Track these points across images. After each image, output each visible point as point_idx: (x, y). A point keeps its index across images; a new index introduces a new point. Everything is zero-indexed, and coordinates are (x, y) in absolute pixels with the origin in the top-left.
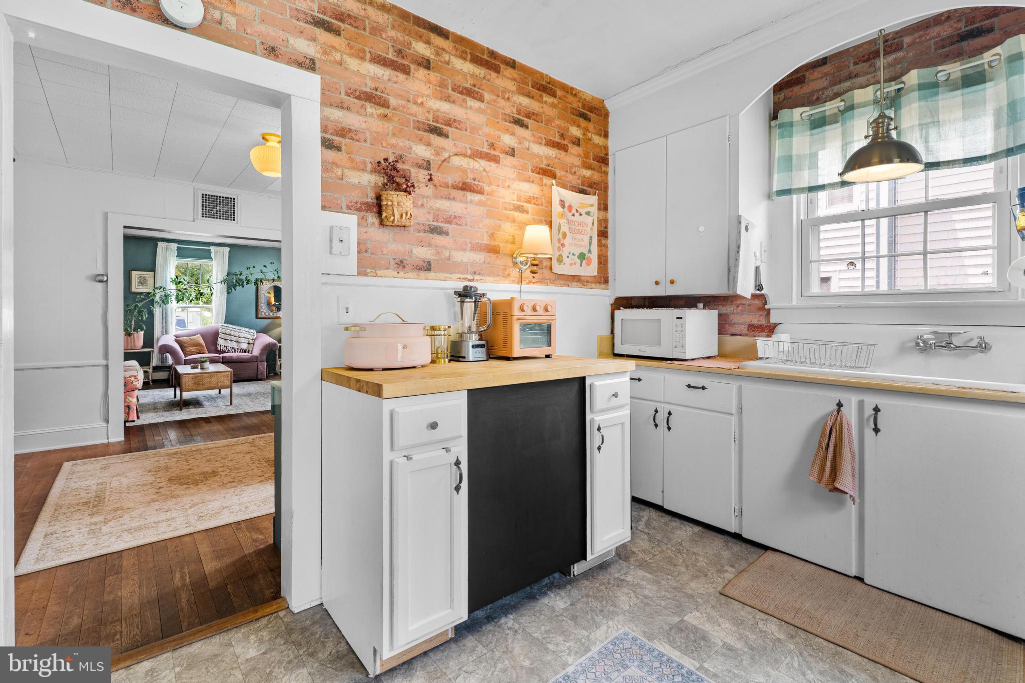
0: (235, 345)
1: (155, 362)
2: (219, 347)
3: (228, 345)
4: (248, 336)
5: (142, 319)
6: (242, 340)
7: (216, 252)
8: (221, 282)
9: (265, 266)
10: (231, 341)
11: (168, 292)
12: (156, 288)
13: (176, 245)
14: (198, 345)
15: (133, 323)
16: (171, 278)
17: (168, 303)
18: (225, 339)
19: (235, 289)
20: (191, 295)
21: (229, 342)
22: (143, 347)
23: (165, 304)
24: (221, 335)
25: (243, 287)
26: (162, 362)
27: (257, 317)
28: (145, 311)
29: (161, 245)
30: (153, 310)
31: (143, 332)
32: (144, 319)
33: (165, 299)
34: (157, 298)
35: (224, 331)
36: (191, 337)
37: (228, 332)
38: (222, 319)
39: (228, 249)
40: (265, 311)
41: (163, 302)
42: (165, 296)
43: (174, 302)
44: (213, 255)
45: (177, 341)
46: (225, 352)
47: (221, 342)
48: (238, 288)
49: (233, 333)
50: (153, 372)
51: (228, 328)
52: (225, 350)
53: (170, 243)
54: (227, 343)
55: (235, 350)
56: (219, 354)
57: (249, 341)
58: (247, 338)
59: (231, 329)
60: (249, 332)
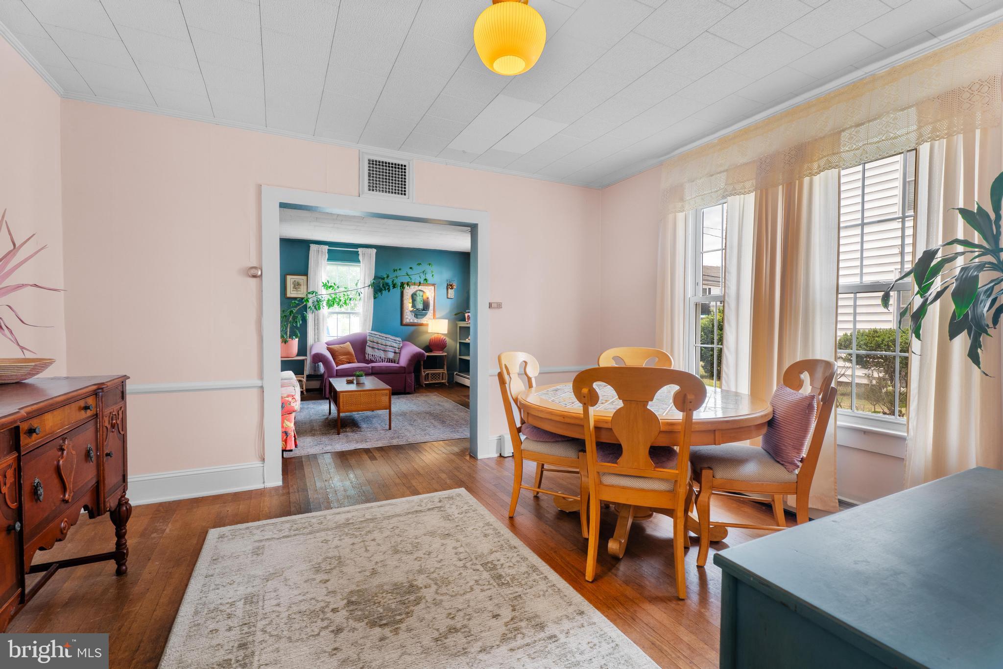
0: (382, 354)
1: (307, 371)
2: (367, 356)
3: (376, 354)
4: (395, 345)
5: (297, 325)
6: (388, 349)
7: (364, 254)
8: (369, 286)
9: (411, 268)
10: (378, 349)
11: (319, 297)
12: (309, 293)
13: (327, 247)
14: (348, 353)
15: (288, 330)
16: (323, 283)
17: (319, 308)
18: (373, 348)
19: (382, 294)
20: (340, 300)
22: (298, 355)
23: (317, 310)
24: (369, 343)
25: (389, 291)
26: (315, 371)
27: (402, 324)
28: (299, 317)
29: (313, 247)
30: (306, 316)
31: (297, 339)
32: (298, 325)
33: (317, 306)
34: (310, 304)
35: (372, 339)
36: (342, 345)
37: (375, 340)
38: (369, 325)
39: (374, 251)
40: (409, 318)
41: (315, 308)
42: (317, 301)
43: (326, 307)
44: (361, 258)
45: (329, 349)
46: (372, 362)
47: (369, 350)
48: (384, 292)
49: (380, 341)
50: (307, 380)
51: (375, 335)
52: (373, 359)
53: (322, 246)
54: (375, 351)
55: (382, 359)
56: (368, 364)
57: (395, 350)
58: (393, 347)
59: (379, 337)
60: (395, 340)
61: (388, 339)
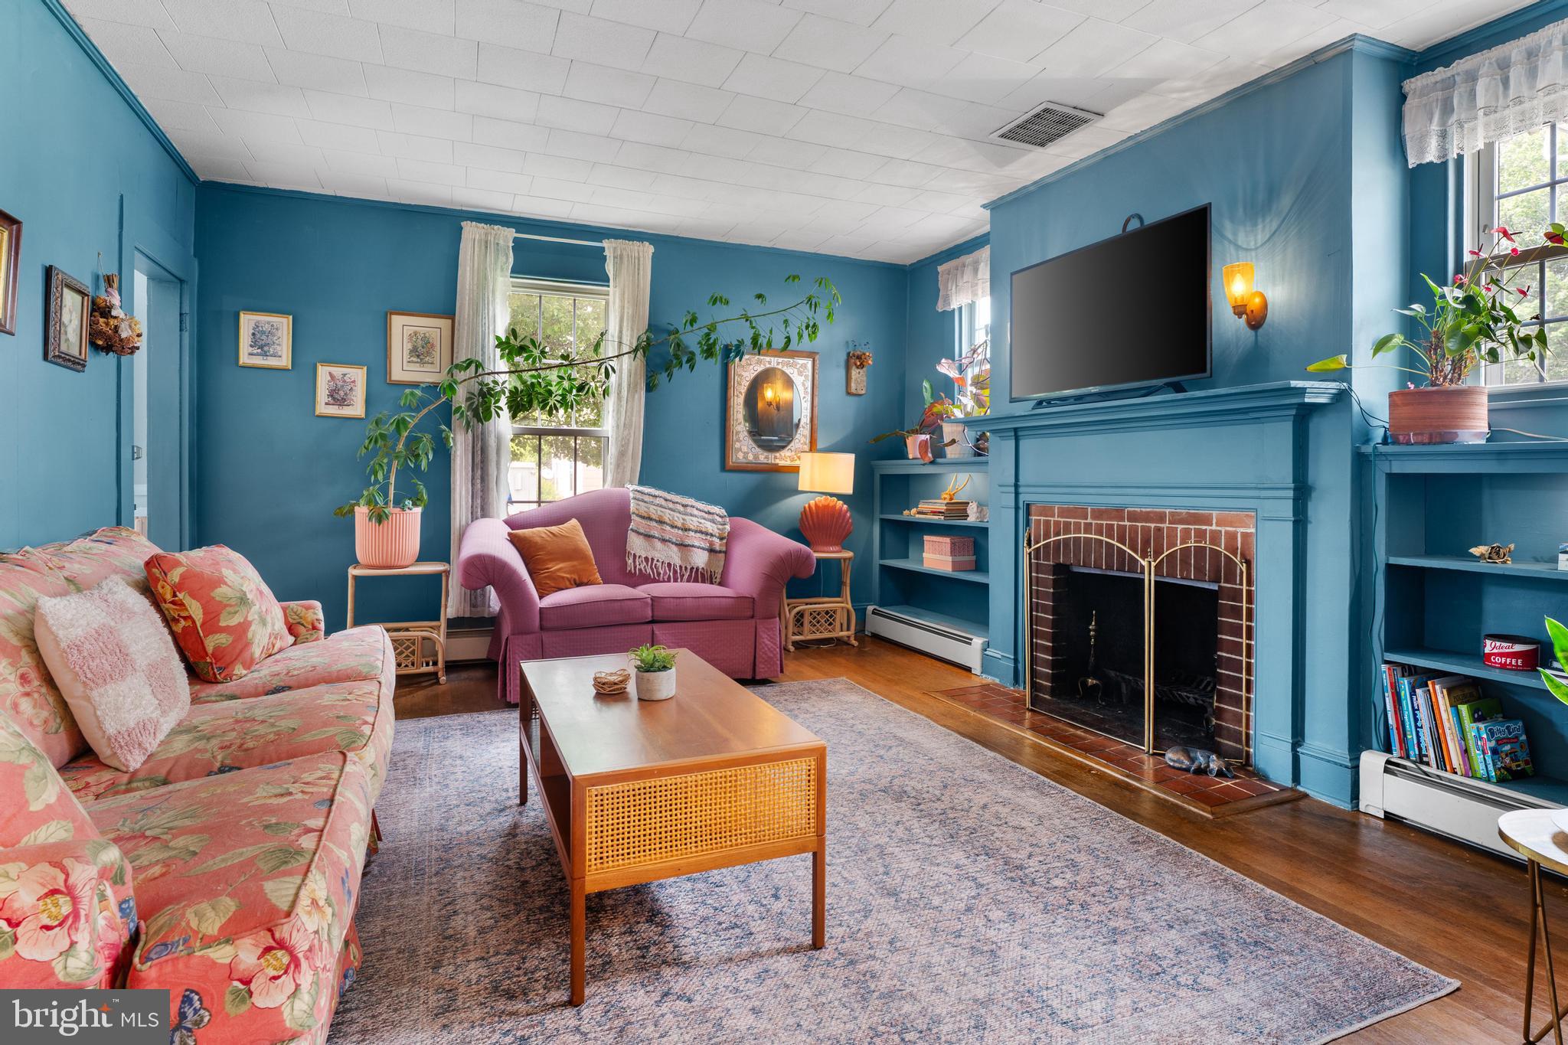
0: (674, 556)
1: (453, 605)
2: (630, 561)
3: (657, 555)
4: (710, 527)
5: (418, 466)
6: (695, 539)
7: (619, 259)
8: (636, 350)
9: (759, 296)
10: (664, 541)
11: (488, 379)
12: (457, 366)
13: (510, 234)
14: (572, 554)
15: (392, 480)
16: (498, 338)
17: (488, 417)
18: (648, 536)
19: (670, 375)
20: (550, 393)
21: (658, 544)
22: (422, 558)
23: (479, 420)
24: (636, 523)
25: (692, 368)
26: (473, 605)
27: (724, 467)
28: (426, 440)
29: (471, 231)
30: (447, 438)
31: (418, 510)
32: (424, 465)
33: (482, 406)
34: (460, 398)
35: (643, 509)
36: (554, 529)
37: (653, 511)
38: (633, 470)
39: (649, 249)
40: (745, 449)
41: (476, 415)
42: (482, 394)
43: (505, 414)
44: (610, 268)
45: (514, 540)
46: (645, 579)
47: (636, 545)
48: (675, 371)
49: (667, 516)
50: (449, 635)
51: (651, 499)
52: (649, 570)
53: (496, 227)
54: (654, 548)
55: (675, 572)
56: (634, 586)
57: (711, 543)
58: (707, 534)
59: (663, 503)
60: (709, 513)
61: (689, 510)
